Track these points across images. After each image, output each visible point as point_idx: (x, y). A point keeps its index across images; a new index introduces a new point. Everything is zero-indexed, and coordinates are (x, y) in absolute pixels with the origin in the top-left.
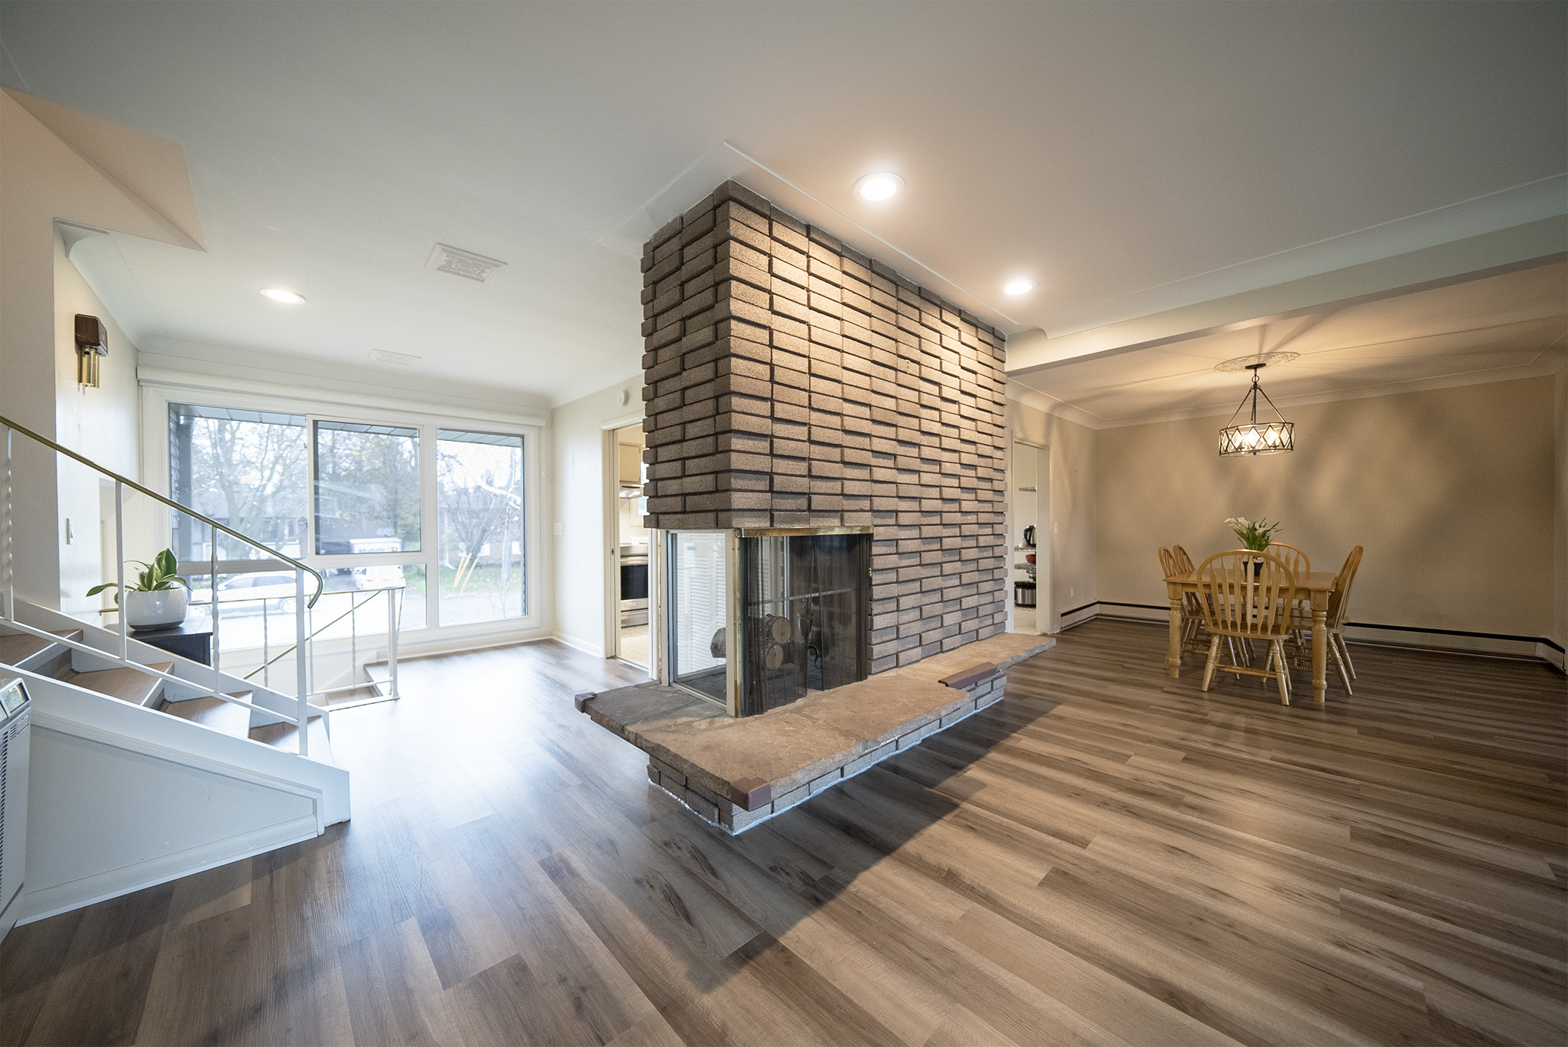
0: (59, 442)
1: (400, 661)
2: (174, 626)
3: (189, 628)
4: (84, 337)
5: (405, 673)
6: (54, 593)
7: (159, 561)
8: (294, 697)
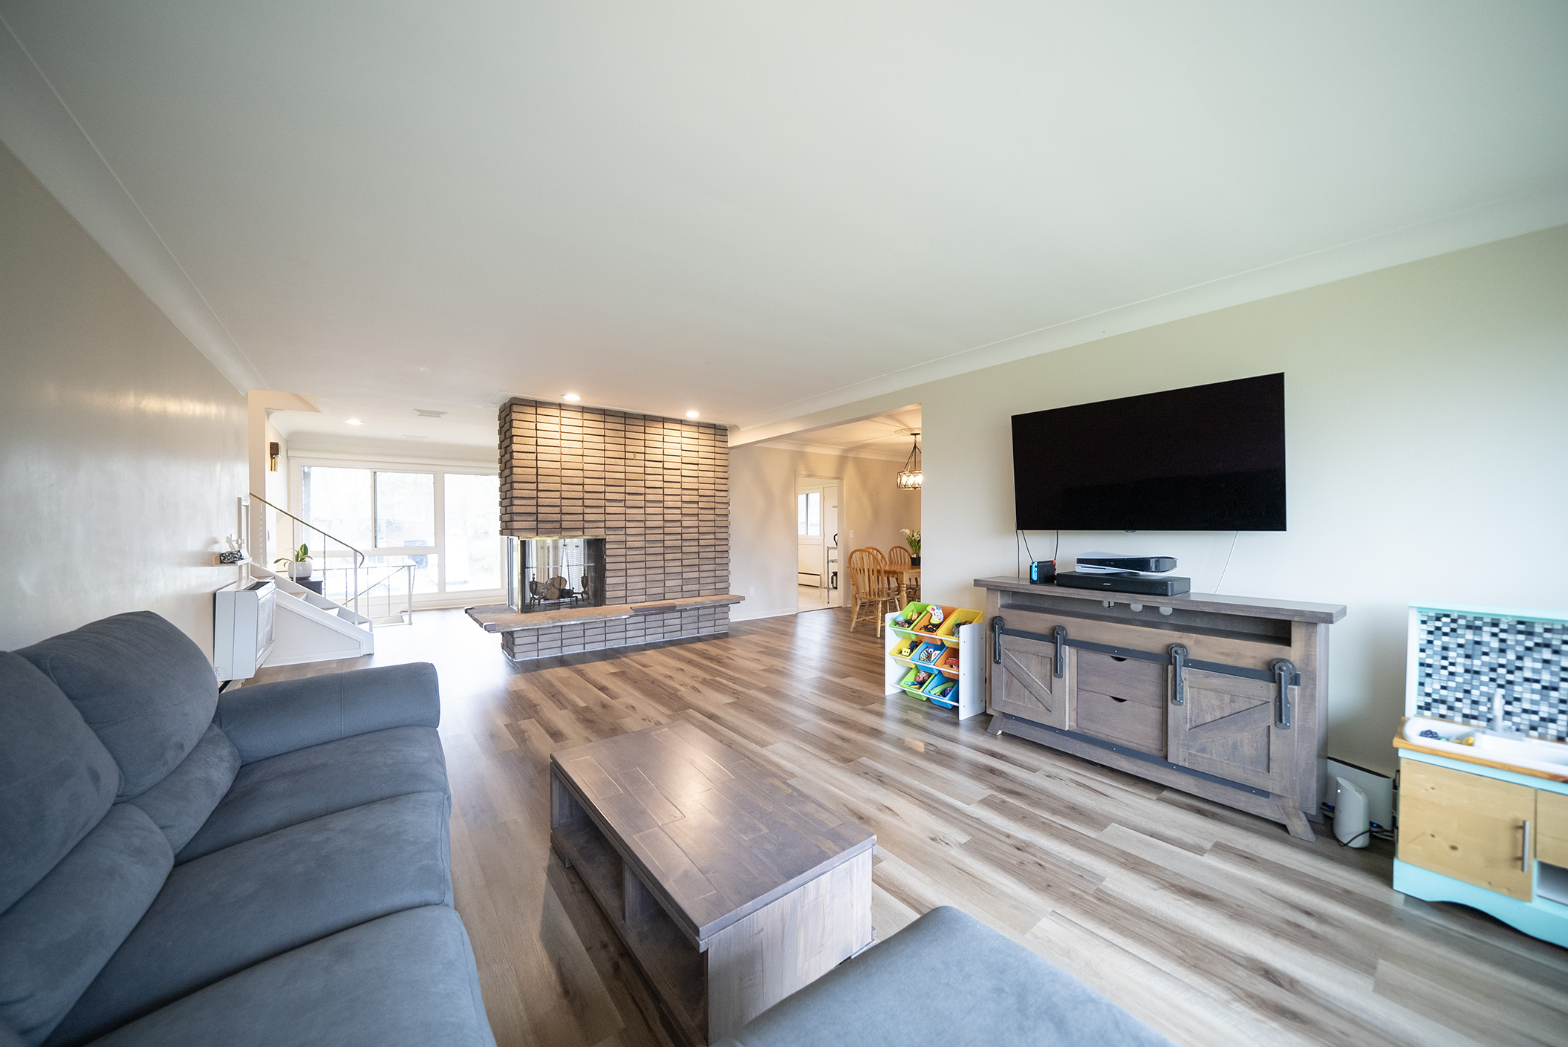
0: (266, 501)
1: (413, 611)
2: (307, 578)
3: (313, 579)
4: (273, 452)
5: (414, 616)
6: (265, 562)
7: (301, 549)
8: (354, 611)
